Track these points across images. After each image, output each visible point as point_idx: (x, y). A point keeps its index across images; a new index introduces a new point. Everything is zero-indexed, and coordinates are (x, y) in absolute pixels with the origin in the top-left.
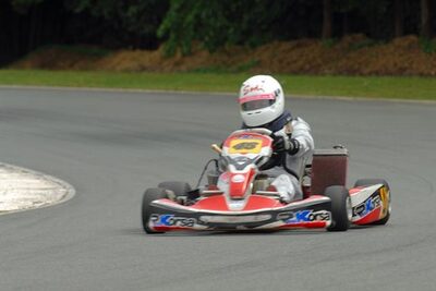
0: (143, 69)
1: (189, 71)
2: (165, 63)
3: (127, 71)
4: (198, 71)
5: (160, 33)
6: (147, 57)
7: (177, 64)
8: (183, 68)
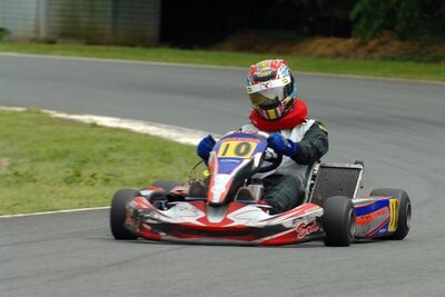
0: (338, 55)
1: (385, 58)
2: (360, 50)
3: (323, 56)
4: (393, 59)
5: (353, 15)
6: (342, 44)
7: (371, 51)
8: (376, 55)
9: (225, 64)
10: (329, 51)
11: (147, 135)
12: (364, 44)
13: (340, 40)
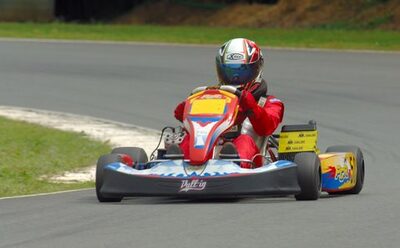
0: (261, 24)
1: (314, 26)
2: (287, 18)
4: (324, 26)
6: (265, 12)
7: (299, 19)
8: (305, 23)
9: (124, 40)
10: (251, 20)
11: (24, 122)
12: (290, 10)
13: (264, 6)
